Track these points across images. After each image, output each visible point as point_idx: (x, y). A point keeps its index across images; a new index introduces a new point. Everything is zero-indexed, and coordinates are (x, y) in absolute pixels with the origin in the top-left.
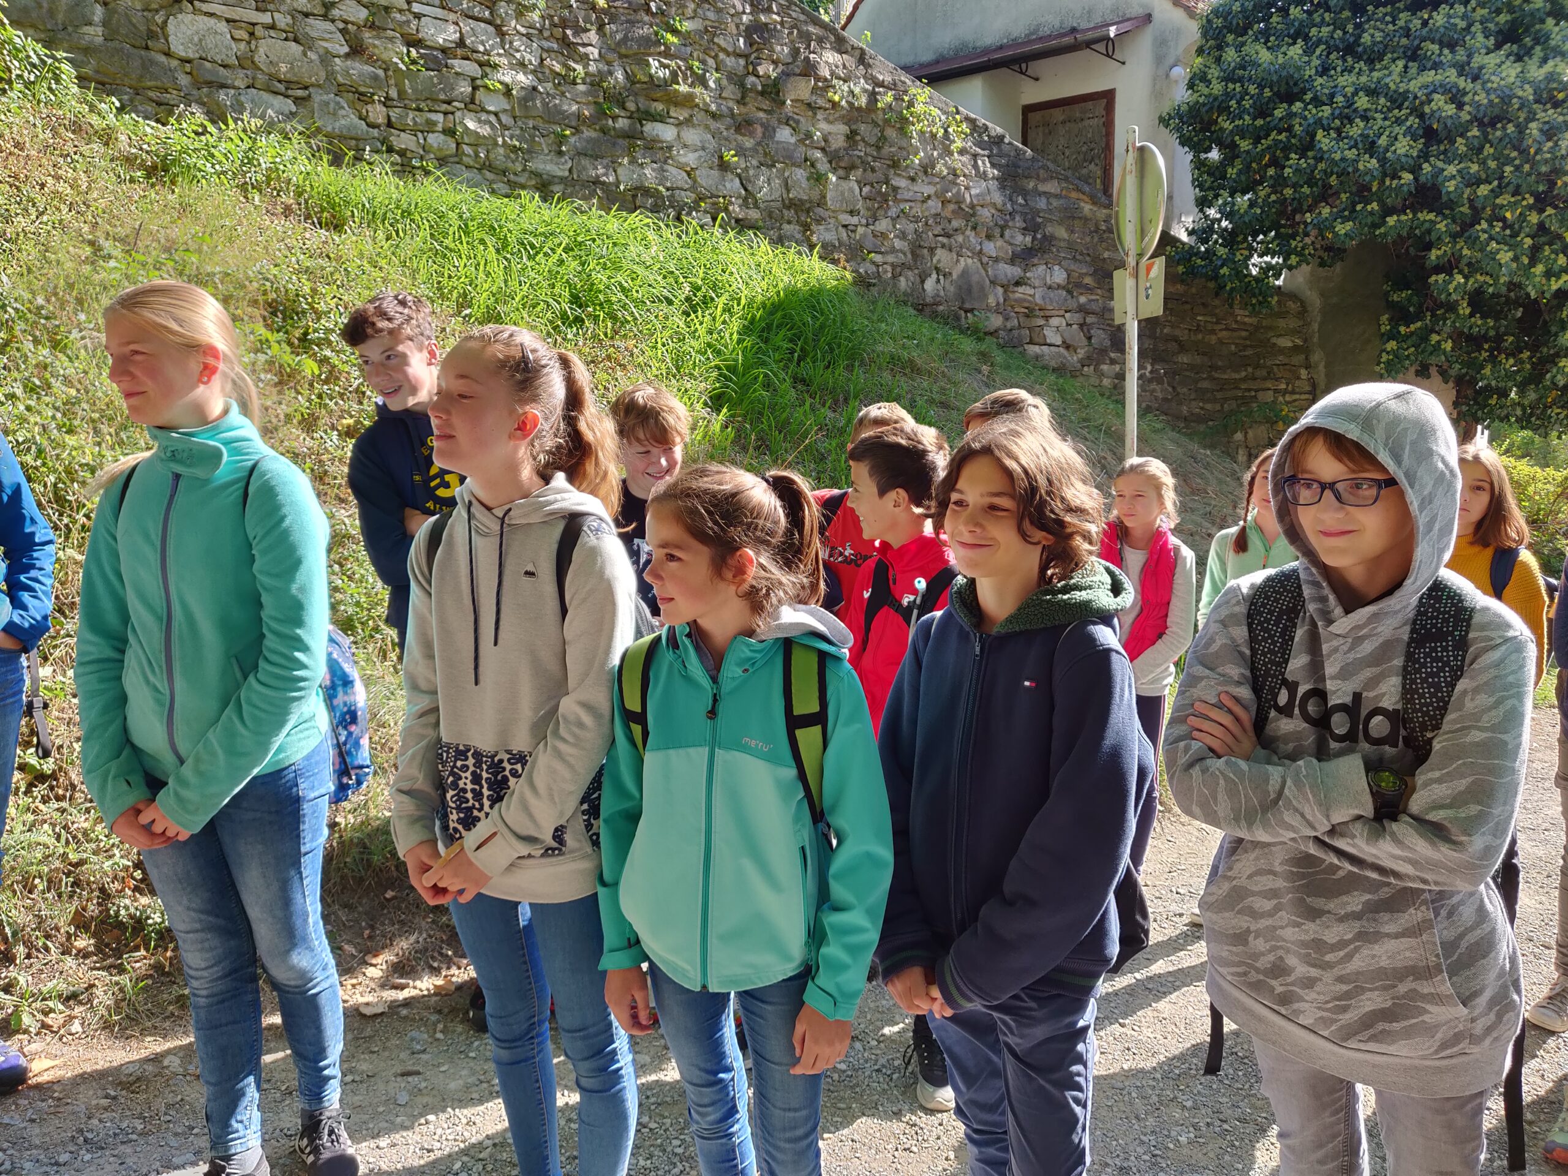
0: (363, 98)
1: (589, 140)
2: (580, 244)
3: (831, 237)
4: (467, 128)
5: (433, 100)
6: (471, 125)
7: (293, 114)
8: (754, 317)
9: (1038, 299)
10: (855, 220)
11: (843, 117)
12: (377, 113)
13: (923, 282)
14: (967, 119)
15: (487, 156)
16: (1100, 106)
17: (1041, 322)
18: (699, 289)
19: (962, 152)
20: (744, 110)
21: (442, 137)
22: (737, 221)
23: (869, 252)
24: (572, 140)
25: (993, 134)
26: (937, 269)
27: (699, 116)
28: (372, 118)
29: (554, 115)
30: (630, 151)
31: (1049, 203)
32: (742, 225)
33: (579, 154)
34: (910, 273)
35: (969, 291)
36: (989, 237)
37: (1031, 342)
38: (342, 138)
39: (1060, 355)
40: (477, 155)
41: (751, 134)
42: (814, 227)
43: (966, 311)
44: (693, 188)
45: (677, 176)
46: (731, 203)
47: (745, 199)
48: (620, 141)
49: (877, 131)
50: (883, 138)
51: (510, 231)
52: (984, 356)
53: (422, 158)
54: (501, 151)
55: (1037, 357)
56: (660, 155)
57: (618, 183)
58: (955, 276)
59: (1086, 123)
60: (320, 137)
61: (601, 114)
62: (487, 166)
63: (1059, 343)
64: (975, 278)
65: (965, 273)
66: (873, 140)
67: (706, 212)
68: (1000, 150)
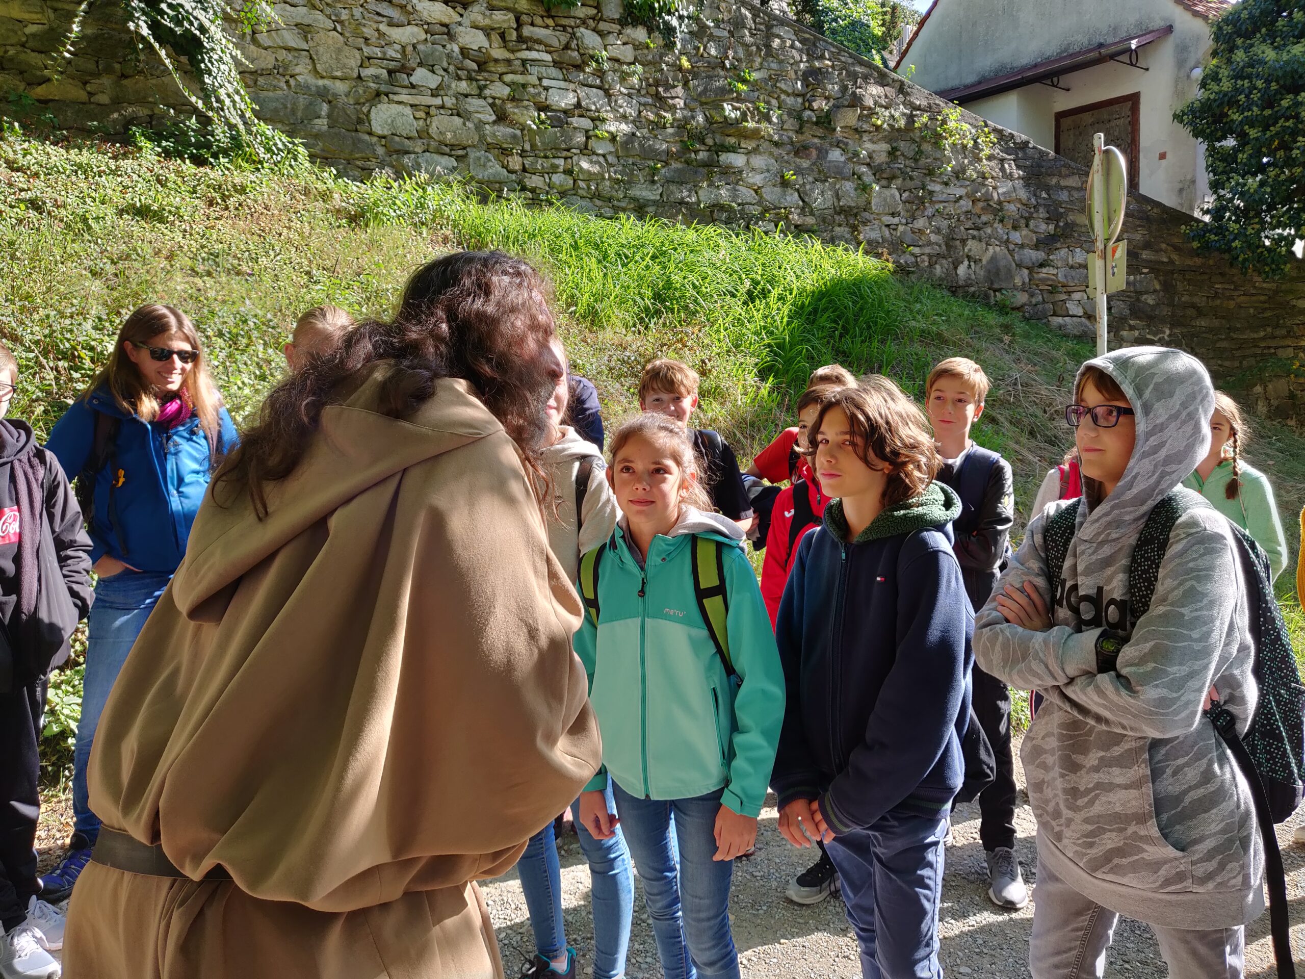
0: (505, 152)
1: (677, 170)
2: (665, 252)
3: (874, 235)
4: (581, 168)
5: (557, 149)
6: (585, 165)
7: (455, 168)
8: (803, 303)
9: (1061, 278)
10: (896, 220)
11: (885, 137)
12: (515, 162)
13: (956, 268)
14: (995, 130)
15: (597, 188)
16: (1126, 108)
17: (1064, 297)
18: (758, 283)
19: (990, 158)
20: (801, 137)
21: (563, 176)
22: (796, 226)
23: (909, 246)
24: (663, 171)
25: (1018, 140)
26: (969, 257)
27: (765, 145)
28: (511, 166)
29: (649, 153)
30: (709, 178)
31: (1070, 195)
32: (799, 230)
33: (668, 182)
34: (944, 261)
35: (997, 273)
36: (1015, 228)
37: (1055, 314)
38: (489, 183)
39: (1081, 324)
40: (589, 187)
41: (808, 157)
42: (861, 228)
43: (995, 291)
44: (759, 203)
45: (746, 194)
46: (791, 213)
47: (803, 209)
48: (701, 169)
49: (914, 146)
50: (920, 152)
51: (610, 245)
52: (1007, 328)
53: (547, 193)
54: (608, 183)
55: (1060, 327)
56: (732, 178)
57: (699, 202)
58: (984, 262)
59: (1113, 123)
60: (473, 183)
61: (686, 149)
62: (598, 195)
63: (1081, 314)
64: (1002, 263)
65: (993, 259)
66: (911, 154)
67: (770, 221)
68: (1025, 154)
